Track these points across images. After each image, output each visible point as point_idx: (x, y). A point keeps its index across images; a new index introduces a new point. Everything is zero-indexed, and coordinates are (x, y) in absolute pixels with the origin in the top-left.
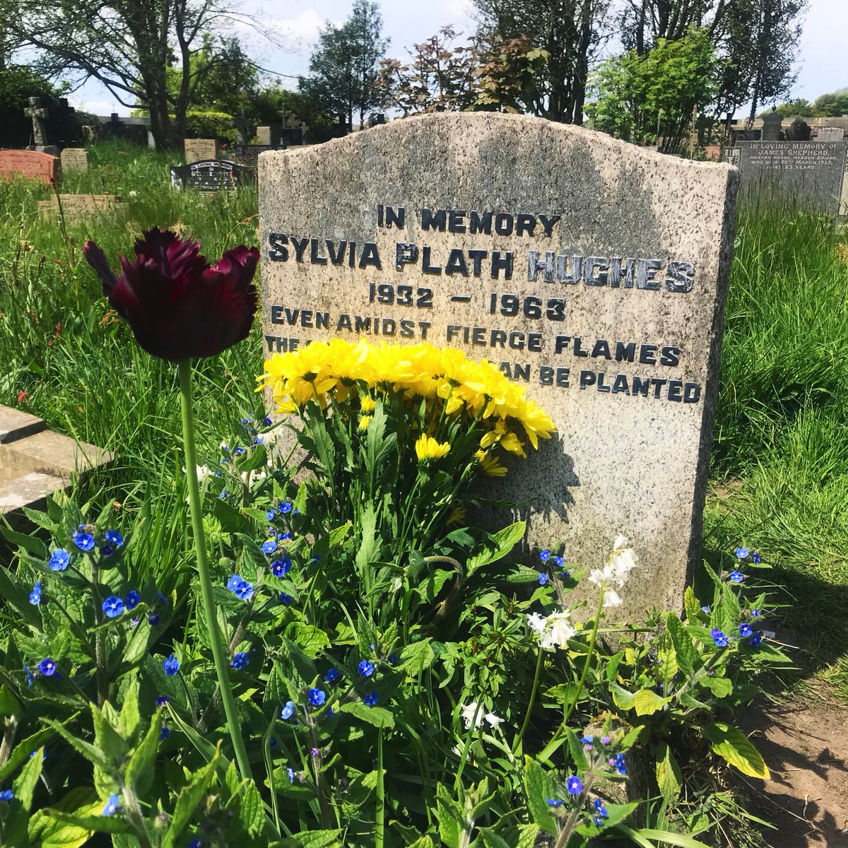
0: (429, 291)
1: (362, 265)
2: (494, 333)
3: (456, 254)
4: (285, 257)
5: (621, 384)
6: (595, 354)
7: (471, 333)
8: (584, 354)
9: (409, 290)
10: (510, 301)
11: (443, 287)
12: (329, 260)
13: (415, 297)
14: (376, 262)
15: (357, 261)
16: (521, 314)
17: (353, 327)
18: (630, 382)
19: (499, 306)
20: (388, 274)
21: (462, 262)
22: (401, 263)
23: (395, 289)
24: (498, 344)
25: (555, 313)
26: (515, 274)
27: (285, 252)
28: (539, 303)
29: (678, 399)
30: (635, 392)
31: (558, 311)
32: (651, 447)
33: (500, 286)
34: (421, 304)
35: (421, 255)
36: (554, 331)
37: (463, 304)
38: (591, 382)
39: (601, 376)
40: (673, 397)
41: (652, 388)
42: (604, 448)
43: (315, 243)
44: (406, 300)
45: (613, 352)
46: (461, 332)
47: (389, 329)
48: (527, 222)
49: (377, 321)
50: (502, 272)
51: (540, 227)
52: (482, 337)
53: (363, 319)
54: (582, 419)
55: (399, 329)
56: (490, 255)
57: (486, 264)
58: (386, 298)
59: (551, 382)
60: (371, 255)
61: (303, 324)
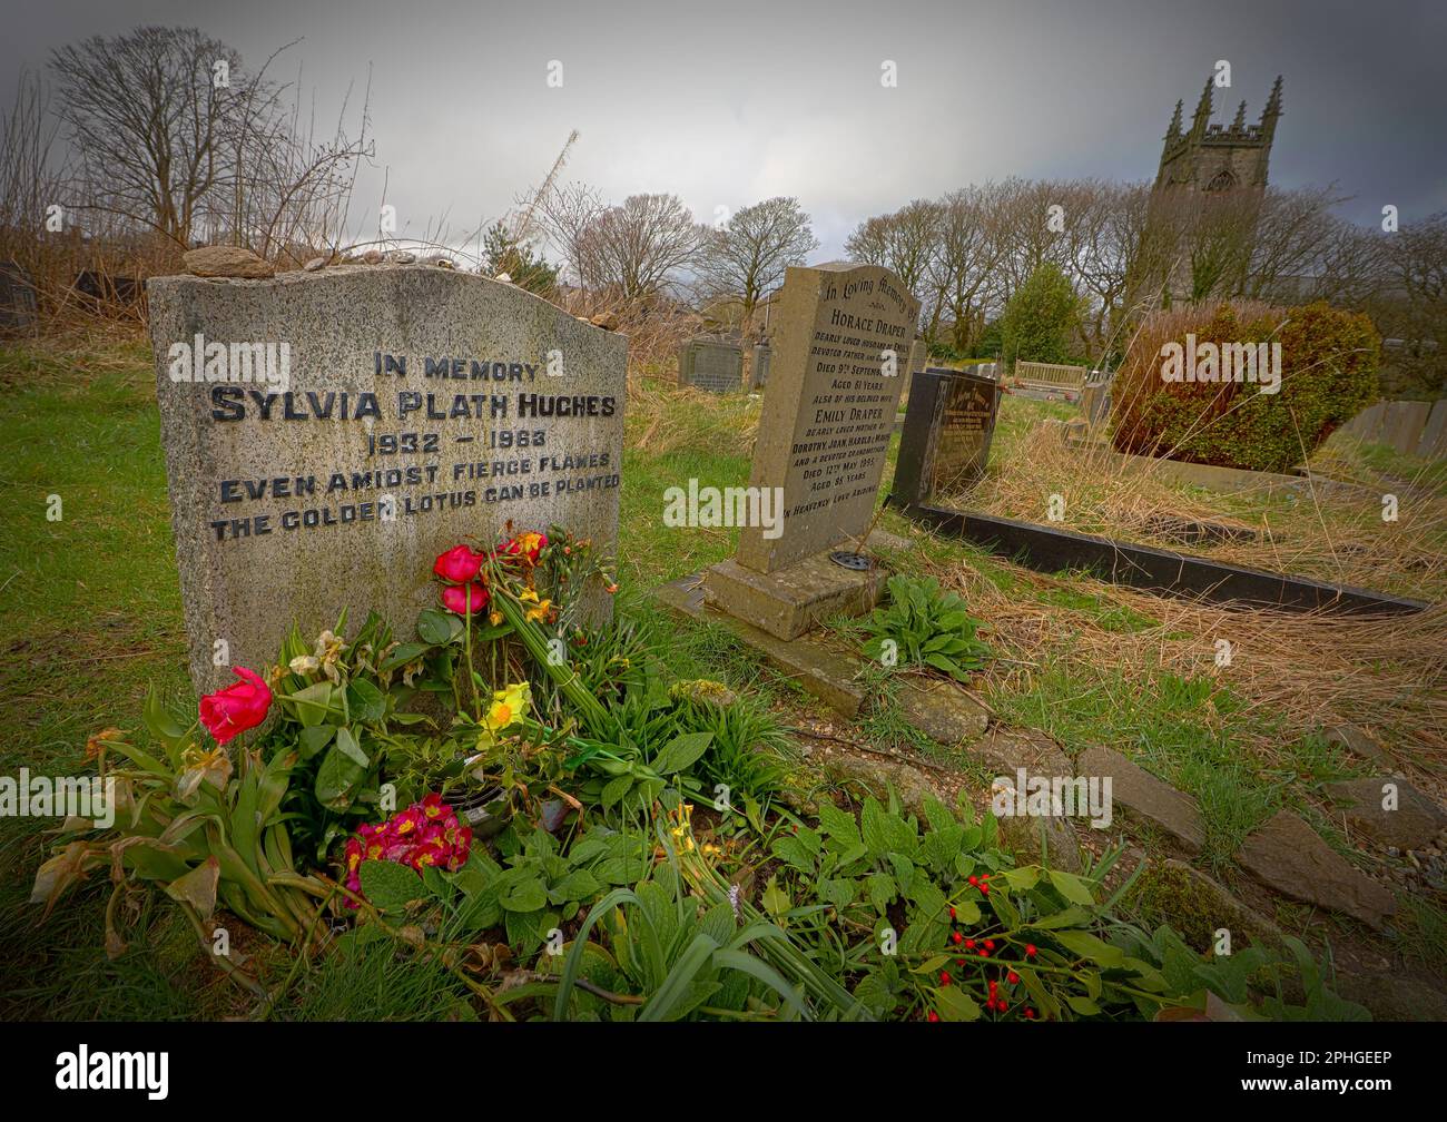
0: (435, 436)
1: (358, 417)
2: (495, 465)
3: (459, 399)
4: (240, 416)
5: (580, 485)
6: (565, 467)
7: (475, 469)
8: (558, 468)
9: (414, 436)
10: (506, 436)
11: (448, 431)
12: (312, 415)
13: (421, 444)
14: (376, 412)
15: (351, 414)
16: (514, 445)
17: (349, 485)
18: (585, 483)
19: (497, 442)
20: (390, 425)
21: (466, 406)
22: (405, 410)
23: (399, 437)
24: (498, 473)
25: (539, 441)
26: (509, 413)
27: (240, 410)
28: (527, 434)
29: (609, 487)
30: (588, 487)
31: (540, 439)
33: (498, 425)
34: (426, 450)
35: (425, 402)
36: (538, 455)
37: (467, 444)
38: (563, 488)
39: (569, 482)
40: (606, 486)
41: (596, 483)
43: (289, 397)
44: (411, 448)
45: (574, 463)
46: (466, 471)
47: (394, 480)
48: (516, 370)
49: (379, 475)
50: (499, 412)
51: (525, 375)
52: (485, 470)
53: (362, 474)
54: (557, 517)
55: (404, 478)
56: (489, 398)
57: (487, 406)
58: (388, 449)
59: (537, 494)
60: (369, 406)
61: (276, 495)
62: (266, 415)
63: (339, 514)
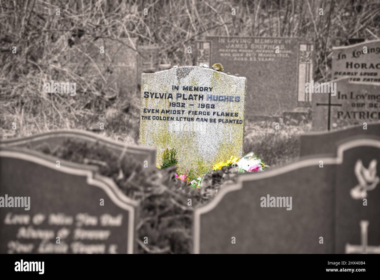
0: (184, 103)
2: (199, 112)
3: (191, 95)
4: (148, 97)
5: (227, 121)
6: (221, 115)
7: (194, 112)
8: (219, 115)
9: (179, 103)
10: (203, 105)
11: (187, 103)
12: (160, 97)
13: (181, 105)
14: (172, 97)
15: (167, 97)
16: (205, 107)
17: (165, 112)
18: (229, 121)
19: (200, 106)
20: (174, 100)
21: (192, 97)
22: (178, 97)
23: (176, 103)
24: (200, 114)
26: (204, 99)
27: (148, 96)
28: (209, 105)
29: (238, 123)
30: (230, 122)
31: (213, 107)
32: (234, 134)
33: (201, 102)
34: (182, 106)
35: (182, 96)
36: (213, 111)
37: (192, 106)
38: (221, 121)
39: (223, 120)
40: (237, 123)
41: (233, 121)
42: (224, 135)
43: (156, 94)
44: (179, 106)
45: (225, 115)
46: (192, 112)
47: (174, 112)
48: (206, 89)
49: (171, 111)
50: (201, 99)
51: (209, 90)
52: (197, 113)
53: (168, 110)
54: (219, 129)
55: (177, 112)
56: (198, 95)
57: (197, 97)
58: (174, 105)
59: (212, 122)
60: (170, 96)
61: (152, 112)
62: (152, 97)
63: (163, 118)
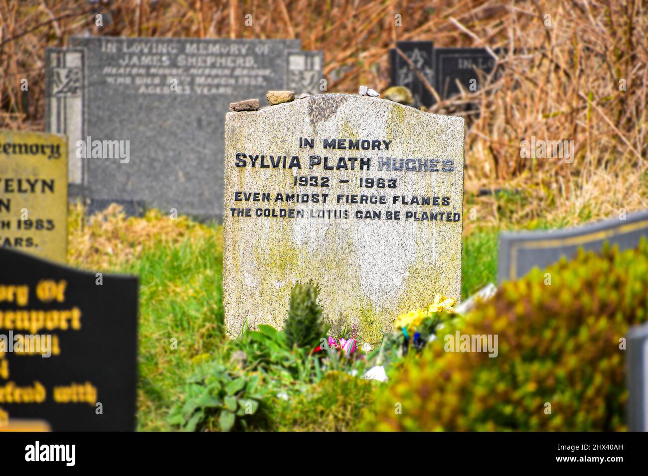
0: (327, 178)
1: (290, 167)
2: (362, 197)
3: (341, 159)
4: (245, 165)
5: (425, 216)
6: (412, 203)
7: (350, 198)
8: (407, 203)
9: (316, 178)
10: (370, 181)
11: (334, 176)
12: (271, 166)
13: (320, 182)
14: (298, 165)
15: (287, 165)
16: (375, 186)
17: (284, 199)
18: (429, 215)
19: (364, 183)
20: (305, 172)
21: (345, 164)
22: (312, 165)
23: (309, 178)
24: (364, 202)
25: (392, 185)
26: (371, 168)
27: (245, 163)
28: (384, 181)
29: (451, 220)
30: (431, 219)
31: (393, 184)
32: (440, 245)
33: (364, 174)
34: (322, 185)
35: (323, 161)
36: (392, 194)
37: (345, 184)
38: (411, 217)
39: (415, 213)
40: (448, 220)
41: (439, 217)
42: (418, 248)
43: (263, 157)
44: (314, 184)
45: (420, 202)
46: (344, 198)
47: (305, 199)
48: (377, 144)
49: (298, 195)
50: (365, 167)
51: (383, 146)
52: (356, 199)
53: (290, 195)
54: (407, 236)
55: (310, 198)
56: (359, 160)
57: (357, 164)
58: (303, 183)
59: (391, 218)
60: (295, 162)
61: (255, 200)
62: (253, 165)
63: (279, 213)
